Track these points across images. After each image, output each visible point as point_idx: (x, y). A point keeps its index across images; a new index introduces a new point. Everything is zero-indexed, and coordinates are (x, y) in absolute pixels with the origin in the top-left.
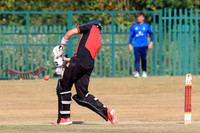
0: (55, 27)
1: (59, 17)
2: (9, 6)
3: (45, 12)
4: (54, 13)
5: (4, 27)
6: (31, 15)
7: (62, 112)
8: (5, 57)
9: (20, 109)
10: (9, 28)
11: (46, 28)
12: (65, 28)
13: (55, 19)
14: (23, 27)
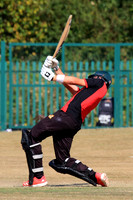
0: (98, 63)
1: (103, 50)
2: (42, 36)
3: (86, 44)
4: (97, 45)
5: (34, 63)
6: (68, 48)
8: (35, 101)
11: (87, 64)
12: (110, 63)
13: (98, 53)
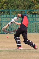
1: (22, 12)
3: (17, 10)
6: (12, 11)
7: (18, 45)
9: (8, 44)
10: (4, 15)
14: (9, 15)
